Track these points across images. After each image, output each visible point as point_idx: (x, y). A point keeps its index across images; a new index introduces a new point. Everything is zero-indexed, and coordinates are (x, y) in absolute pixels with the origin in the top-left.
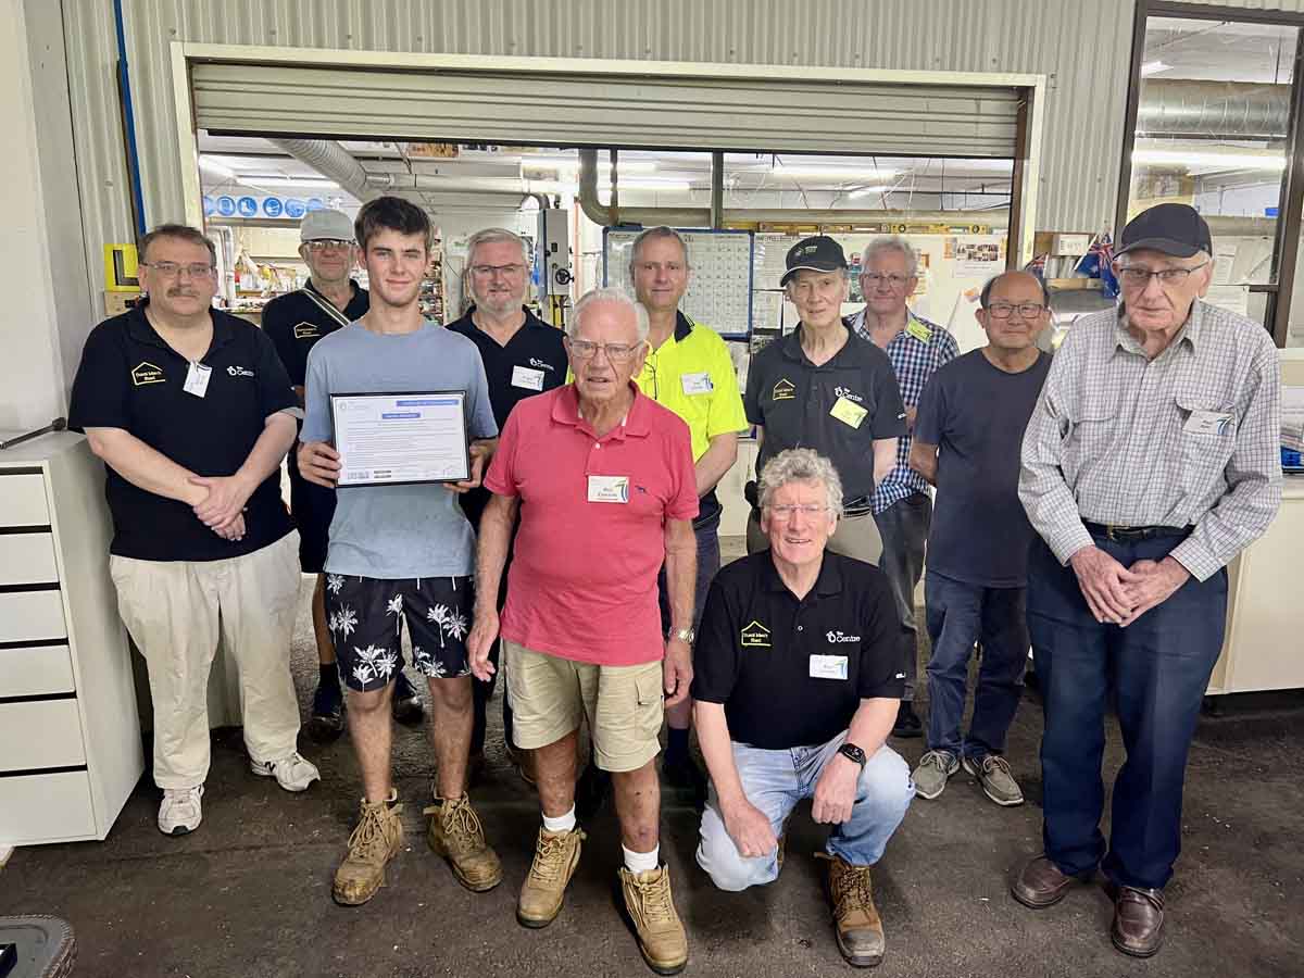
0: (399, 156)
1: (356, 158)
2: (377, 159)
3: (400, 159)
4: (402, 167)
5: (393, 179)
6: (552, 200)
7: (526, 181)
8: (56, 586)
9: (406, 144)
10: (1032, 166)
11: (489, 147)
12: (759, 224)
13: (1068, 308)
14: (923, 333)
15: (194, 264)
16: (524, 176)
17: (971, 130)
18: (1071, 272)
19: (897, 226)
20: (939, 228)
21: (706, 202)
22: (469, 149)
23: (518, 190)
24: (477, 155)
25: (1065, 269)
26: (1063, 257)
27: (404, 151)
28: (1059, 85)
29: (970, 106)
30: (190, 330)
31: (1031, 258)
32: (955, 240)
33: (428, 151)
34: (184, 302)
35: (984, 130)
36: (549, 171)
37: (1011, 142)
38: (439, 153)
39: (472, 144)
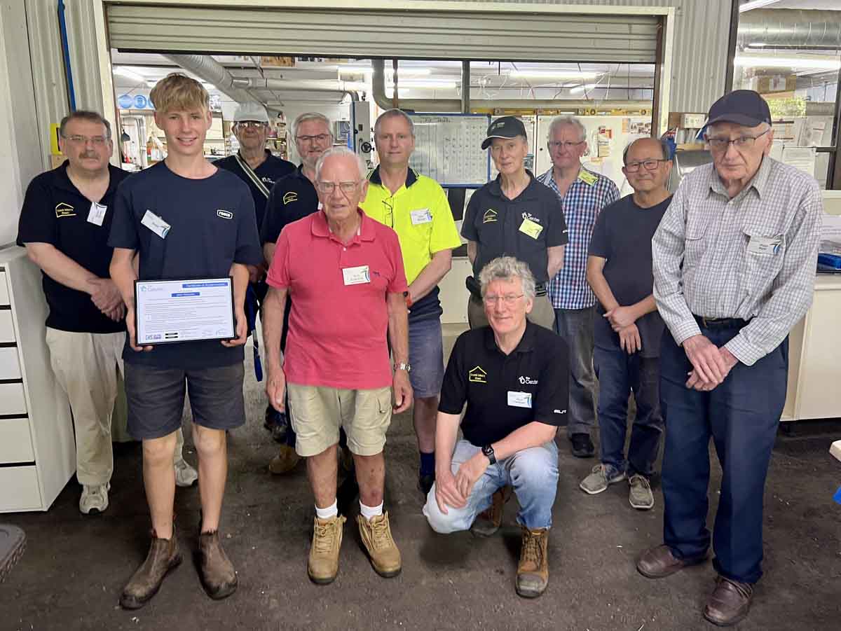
0: (254, 66)
1: (226, 67)
2: (240, 68)
3: (255, 68)
4: (257, 74)
5: (251, 82)
6: (360, 95)
7: (342, 82)
8: (14, 345)
9: (259, 57)
10: (667, 69)
11: (316, 59)
12: (494, 109)
13: (689, 164)
14: (590, 180)
15: (96, 137)
16: (341, 79)
17: (625, 44)
18: (693, 140)
19: (589, 111)
20: (617, 112)
21: (459, 95)
22: (303, 60)
23: (337, 88)
24: (307, 65)
25: (689, 137)
26: (688, 129)
27: (257, 62)
28: (684, 14)
29: (625, 28)
30: (96, 180)
31: (667, 130)
32: (629, 120)
33: (275, 62)
34: (91, 162)
35: (635, 44)
36: (358, 75)
37: (654, 52)
38: (282, 64)
39: (305, 57)
